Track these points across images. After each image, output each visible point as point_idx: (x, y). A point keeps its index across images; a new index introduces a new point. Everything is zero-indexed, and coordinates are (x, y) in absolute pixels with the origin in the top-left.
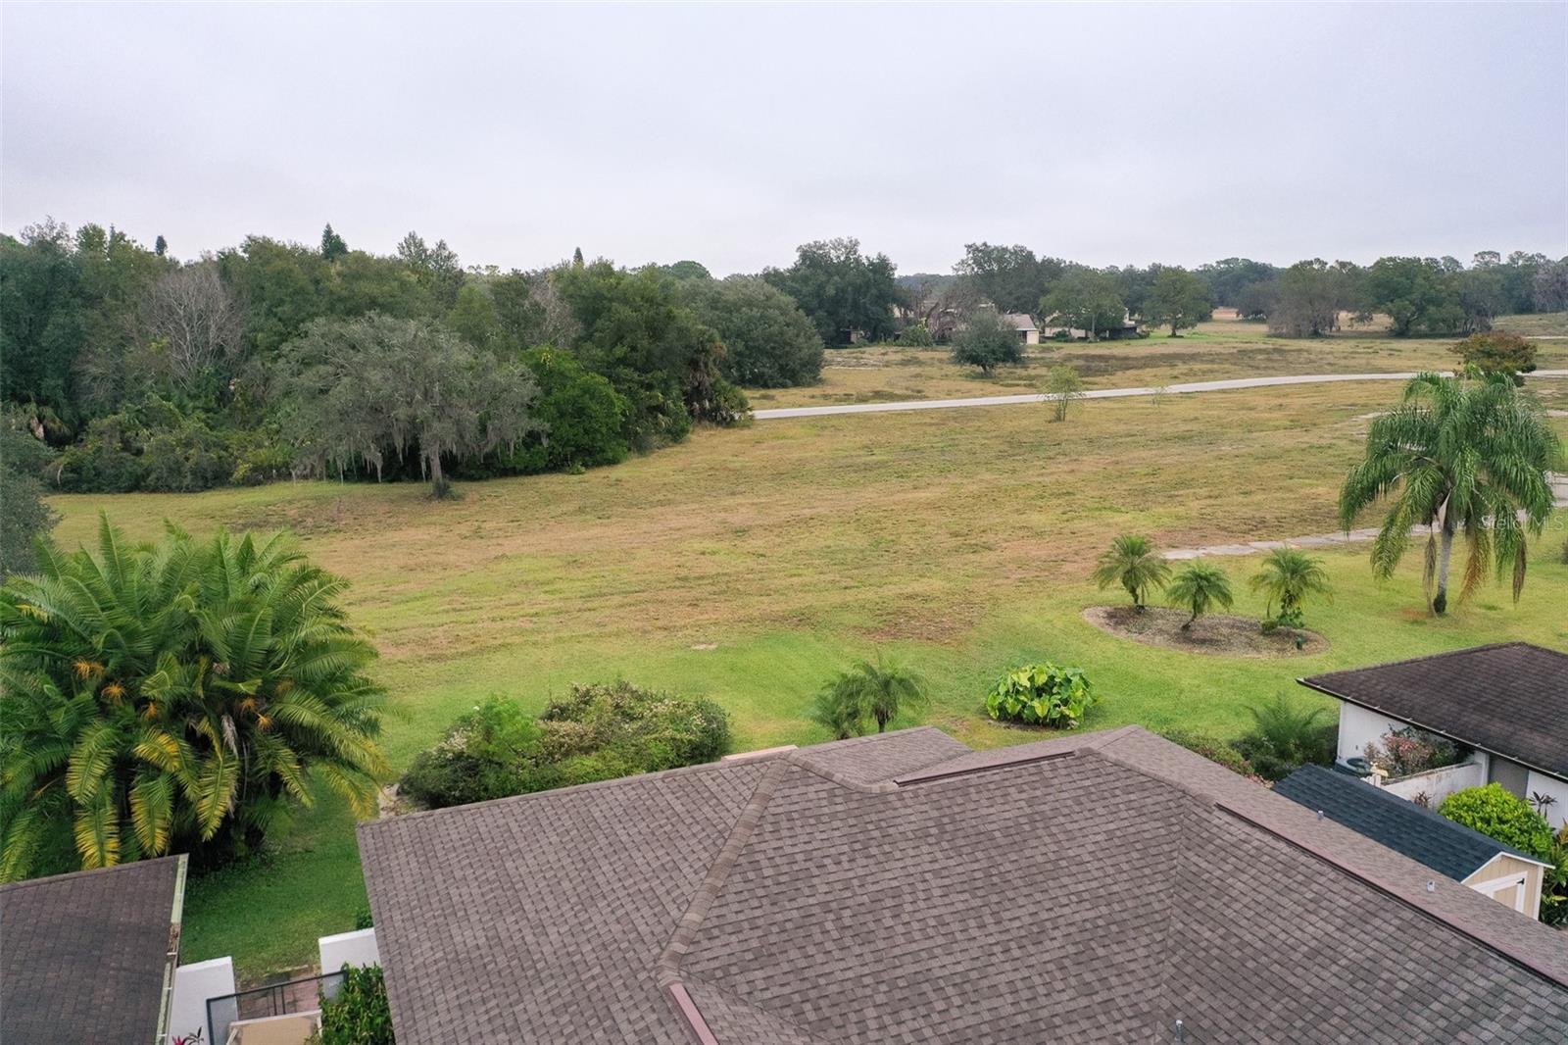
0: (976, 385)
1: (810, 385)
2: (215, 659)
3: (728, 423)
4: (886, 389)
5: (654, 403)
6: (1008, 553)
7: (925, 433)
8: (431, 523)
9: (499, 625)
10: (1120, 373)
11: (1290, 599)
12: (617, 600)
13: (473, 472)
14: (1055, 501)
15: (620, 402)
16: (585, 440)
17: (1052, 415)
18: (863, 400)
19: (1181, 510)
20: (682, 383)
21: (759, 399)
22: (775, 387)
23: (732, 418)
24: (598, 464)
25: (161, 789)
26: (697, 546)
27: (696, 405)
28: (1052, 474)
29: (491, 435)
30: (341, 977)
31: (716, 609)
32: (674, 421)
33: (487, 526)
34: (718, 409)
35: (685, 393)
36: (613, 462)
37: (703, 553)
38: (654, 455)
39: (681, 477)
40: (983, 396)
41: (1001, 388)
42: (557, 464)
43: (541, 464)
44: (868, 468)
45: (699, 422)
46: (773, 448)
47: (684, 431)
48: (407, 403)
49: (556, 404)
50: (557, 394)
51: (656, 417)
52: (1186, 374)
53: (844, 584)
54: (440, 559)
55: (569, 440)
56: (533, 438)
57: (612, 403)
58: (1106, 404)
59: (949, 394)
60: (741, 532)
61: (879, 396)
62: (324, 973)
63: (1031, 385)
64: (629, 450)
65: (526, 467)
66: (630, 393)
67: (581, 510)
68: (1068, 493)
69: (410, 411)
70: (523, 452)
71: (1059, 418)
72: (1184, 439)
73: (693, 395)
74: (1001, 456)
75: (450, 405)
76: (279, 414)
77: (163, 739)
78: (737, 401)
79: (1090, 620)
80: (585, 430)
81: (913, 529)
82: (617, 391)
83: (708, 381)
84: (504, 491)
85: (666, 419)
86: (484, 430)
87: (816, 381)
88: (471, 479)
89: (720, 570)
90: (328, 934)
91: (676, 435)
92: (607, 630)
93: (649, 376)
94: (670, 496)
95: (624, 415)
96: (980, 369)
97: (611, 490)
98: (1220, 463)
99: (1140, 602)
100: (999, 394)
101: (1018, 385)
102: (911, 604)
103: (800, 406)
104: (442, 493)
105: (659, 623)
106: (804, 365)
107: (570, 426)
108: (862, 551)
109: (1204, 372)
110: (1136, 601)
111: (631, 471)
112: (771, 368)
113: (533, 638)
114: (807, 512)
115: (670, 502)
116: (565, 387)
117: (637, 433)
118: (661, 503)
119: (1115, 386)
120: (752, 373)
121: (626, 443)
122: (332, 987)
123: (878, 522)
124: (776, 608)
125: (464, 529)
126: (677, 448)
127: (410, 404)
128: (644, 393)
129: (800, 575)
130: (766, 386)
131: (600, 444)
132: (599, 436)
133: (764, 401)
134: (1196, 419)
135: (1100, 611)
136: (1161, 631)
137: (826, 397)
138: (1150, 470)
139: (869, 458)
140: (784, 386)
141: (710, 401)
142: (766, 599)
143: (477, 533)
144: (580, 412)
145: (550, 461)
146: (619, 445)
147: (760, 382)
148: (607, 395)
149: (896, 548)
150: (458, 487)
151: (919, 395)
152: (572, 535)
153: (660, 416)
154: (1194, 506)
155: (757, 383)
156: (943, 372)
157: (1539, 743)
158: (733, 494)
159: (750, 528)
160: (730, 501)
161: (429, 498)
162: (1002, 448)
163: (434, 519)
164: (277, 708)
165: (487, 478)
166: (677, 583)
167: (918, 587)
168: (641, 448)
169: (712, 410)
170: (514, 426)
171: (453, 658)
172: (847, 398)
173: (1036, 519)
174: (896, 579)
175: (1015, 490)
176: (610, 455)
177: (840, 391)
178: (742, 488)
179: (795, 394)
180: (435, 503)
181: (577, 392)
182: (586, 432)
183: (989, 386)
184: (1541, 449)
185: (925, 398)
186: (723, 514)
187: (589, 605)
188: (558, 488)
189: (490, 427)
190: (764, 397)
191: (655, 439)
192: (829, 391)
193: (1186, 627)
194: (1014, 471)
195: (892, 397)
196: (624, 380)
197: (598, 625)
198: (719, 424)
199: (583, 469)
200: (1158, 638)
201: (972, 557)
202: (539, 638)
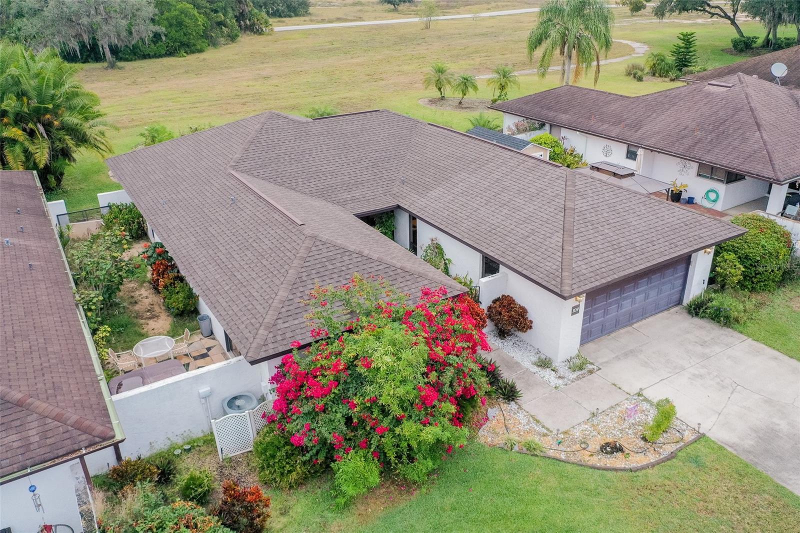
0: (390, 14)
1: (304, 16)
2: (29, 98)
3: (260, 32)
4: (344, 17)
5: (219, 20)
6: (391, 81)
7: (360, 35)
8: (109, 80)
9: (152, 114)
10: (462, 8)
11: (502, 87)
12: (207, 104)
13: (127, 56)
14: (416, 61)
15: (201, 20)
16: (185, 39)
17: (423, 26)
18: (330, 22)
19: (472, 62)
20: (233, 10)
21: (277, 22)
22: (285, 17)
23: (262, 30)
24: (193, 52)
25: (18, 149)
26: (245, 84)
27: (242, 23)
28: (418, 50)
29: (135, 34)
30: (108, 208)
31: (254, 105)
32: (231, 29)
33: (139, 80)
34: (254, 24)
35: (236, 16)
36: (201, 51)
37: (248, 86)
38: (222, 48)
39: (237, 57)
40: (393, 19)
41: (402, 16)
42: (171, 53)
43: (163, 52)
44: (330, 50)
45: (245, 32)
46: (283, 43)
47: (237, 36)
48: (87, 16)
49: (167, 19)
50: (167, 14)
51: (222, 28)
52: (495, 8)
53: (314, 95)
54: (117, 93)
55: (176, 39)
56: (157, 36)
57: (197, 19)
58: (453, 22)
59: (375, 19)
60: (266, 78)
61: (339, 20)
62: (101, 206)
63: (417, 14)
64: (209, 45)
65: (155, 54)
66: (205, 14)
67: (187, 72)
68: (423, 57)
69: (89, 20)
70: (152, 46)
71: (427, 27)
72: (483, 35)
73: (240, 17)
74: (396, 43)
75: (111, 17)
76: (14, 28)
77: (14, 129)
78: (264, 21)
79: (421, 103)
80: (184, 33)
81: (348, 73)
82: (200, 13)
83: (247, 9)
84: (145, 65)
85: (227, 29)
86: (131, 33)
87: (307, 13)
88: (127, 60)
89: (256, 92)
90: (100, 193)
91: (233, 38)
92: (204, 114)
93: (215, 5)
94: (231, 65)
95: (204, 26)
96: (392, 7)
97: (201, 63)
98: (497, 44)
99: (443, 95)
100: (401, 18)
101: (410, 14)
102: (343, 100)
103: (298, 25)
104: (112, 66)
105: (228, 111)
106: (300, 5)
107: (176, 31)
108: (324, 83)
109: (503, 6)
110: (441, 94)
111: (210, 54)
112: (282, 6)
113: (170, 118)
114: (299, 69)
115: (231, 67)
116: (170, 10)
117: (212, 36)
118: (226, 68)
119: (459, 13)
120: (273, 9)
121: (207, 41)
122: (105, 211)
123: (333, 72)
124: (282, 104)
125: (127, 81)
126: (234, 45)
127: (89, 16)
128: (213, 15)
129: (294, 92)
130: (280, 16)
131: (193, 41)
132: (192, 37)
133: (280, 23)
134: (493, 27)
135: (426, 100)
136: (450, 105)
137: (311, 21)
138: (463, 48)
139: (330, 46)
140: (290, 16)
141: (249, 20)
142: (278, 101)
143: (135, 83)
144: (180, 24)
145: (168, 50)
146: (203, 42)
147: (277, 14)
148: (194, 15)
149: (340, 81)
150: (120, 64)
151: (360, 19)
152: (183, 82)
153: (223, 27)
154: (478, 60)
155: (276, 15)
156: (374, 9)
157: (564, 118)
158: (263, 63)
159: (271, 76)
160: (262, 66)
161: (106, 69)
162: (396, 40)
163: (110, 78)
164: (61, 119)
165: (135, 60)
166: (236, 97)
167: (348, 95)
168: (214, 44)
169: (250, 26)
170: (146, 30)
171: (132, 127)
172: (323, 21)
173: (405, 68)
174: (338, 92)
175: (399, 57)
176: (199, 47)
177: (320, 19)
178: (267, 61)
179: (295, 19)
180: (110, 70)
181: (177, 13)
182: (185, 34)
183: (396, 15)
184: (607, 17)
185: (363, 20)
186: (258, 72)
187: (194, 106)
188: (174, 63)
189: (133, 30)
190: (279, 21)
191: (222, 40)
192: (313, 18)
193: (460, 103)
194: (400, 50)
195: (346, 20)
196: (203, 7)
197: (199, 113)
198: (255, 33)
199: (185, 54)
200: (447, 108)
201: (374, 83)
202: (172, 118)
